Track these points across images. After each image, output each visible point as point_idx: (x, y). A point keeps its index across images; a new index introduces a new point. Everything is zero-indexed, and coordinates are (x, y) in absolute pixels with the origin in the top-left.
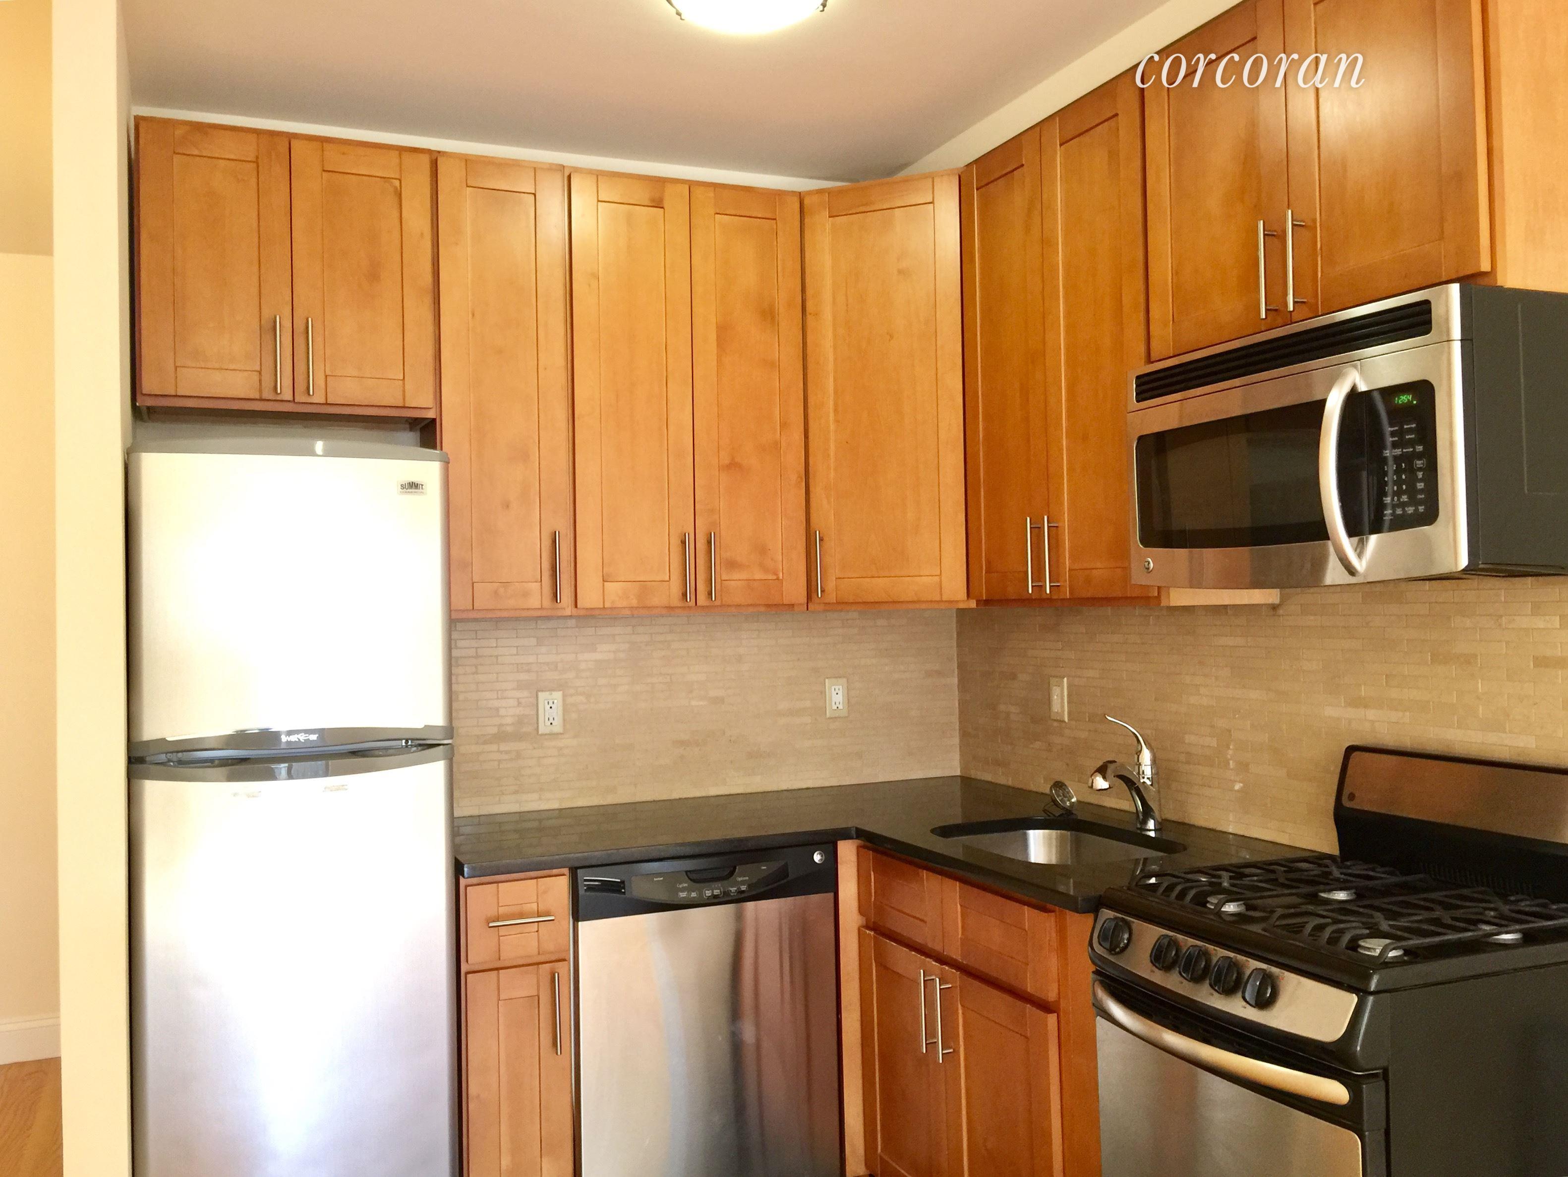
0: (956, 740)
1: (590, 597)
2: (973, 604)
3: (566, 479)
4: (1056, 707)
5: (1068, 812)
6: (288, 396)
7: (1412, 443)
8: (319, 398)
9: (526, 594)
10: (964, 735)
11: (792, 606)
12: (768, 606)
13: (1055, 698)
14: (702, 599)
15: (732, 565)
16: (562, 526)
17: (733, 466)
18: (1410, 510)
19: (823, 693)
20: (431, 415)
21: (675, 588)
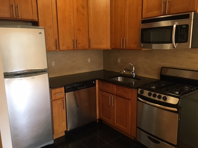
0: (103, 65)
1: (61, 49)
2: (111, 49)
3: (57, 31)
4: (118, 61)
5: (122, 74)
6: (15, 17)
7: (184, 32)
8: (20, 18)
9: (53, 48)
10: (104, 64)
11: (86, 49)
12: (84, 49)
13: (118, 60)
14: (76, 49)
15: (79, 44)
16: (57, 38)
17: (79, 30)
18: (183, 41)
19: (87, 60)
20: (37, 21)
21: (72, 47)
